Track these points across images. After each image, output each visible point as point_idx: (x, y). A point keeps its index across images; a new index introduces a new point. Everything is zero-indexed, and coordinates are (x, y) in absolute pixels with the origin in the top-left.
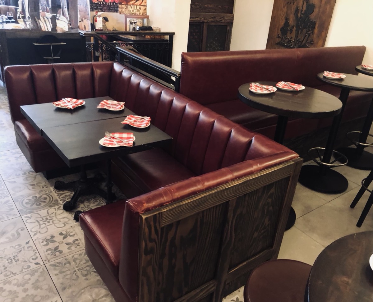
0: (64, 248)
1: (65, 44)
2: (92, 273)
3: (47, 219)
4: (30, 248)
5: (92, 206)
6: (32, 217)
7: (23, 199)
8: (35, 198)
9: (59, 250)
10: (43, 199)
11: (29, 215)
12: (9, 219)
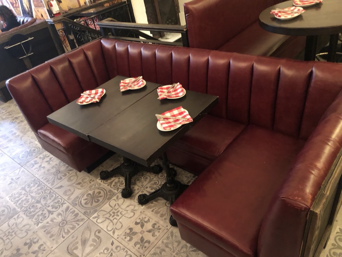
0: (148, 237)
1: (33, 38)
2: (191, 253)
3: (114, 213)
4: (119, 248)
5: (146, 184)
6: (99, 216)
7: (80, 201)
8: (90, 196)
9: (146, 241)
10: (98, 194)
11: (95, 215)
12: (80, 225)
